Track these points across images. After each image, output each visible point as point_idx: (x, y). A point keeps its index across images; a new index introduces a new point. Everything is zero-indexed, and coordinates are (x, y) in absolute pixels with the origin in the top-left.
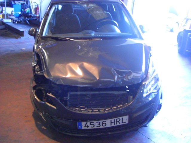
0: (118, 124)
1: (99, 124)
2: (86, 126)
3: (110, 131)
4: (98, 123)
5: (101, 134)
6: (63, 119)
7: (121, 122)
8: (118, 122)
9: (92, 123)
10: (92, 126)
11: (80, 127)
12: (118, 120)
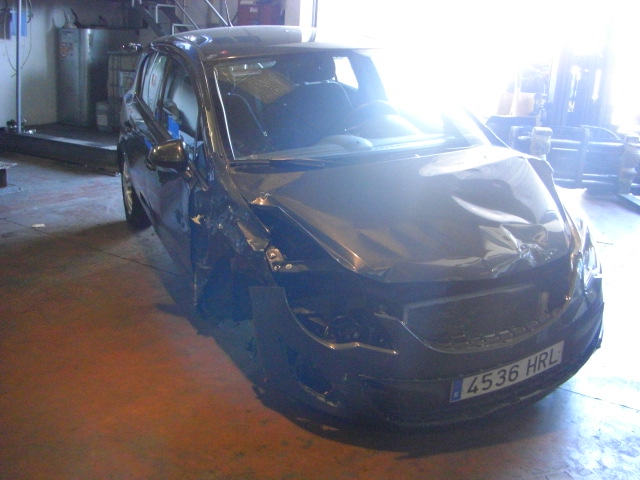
0: (542, 369)
1: (503, 377)
2: (473, 388)
3: (521, 395)
4: (502, 373)
5: (503, 405)
6: (416, 380)
7: (547, 362)
8: (542, 364)
9: (486, 378)
10: (487, 384)
11: (456, 395)
12: (543, 357)
